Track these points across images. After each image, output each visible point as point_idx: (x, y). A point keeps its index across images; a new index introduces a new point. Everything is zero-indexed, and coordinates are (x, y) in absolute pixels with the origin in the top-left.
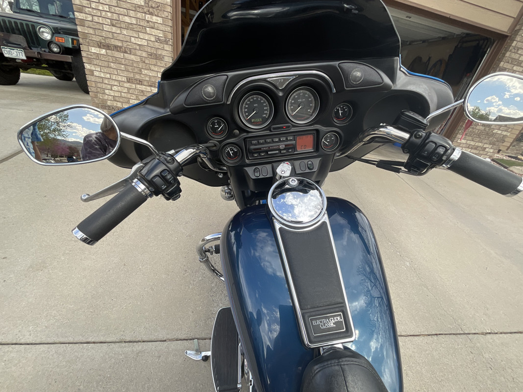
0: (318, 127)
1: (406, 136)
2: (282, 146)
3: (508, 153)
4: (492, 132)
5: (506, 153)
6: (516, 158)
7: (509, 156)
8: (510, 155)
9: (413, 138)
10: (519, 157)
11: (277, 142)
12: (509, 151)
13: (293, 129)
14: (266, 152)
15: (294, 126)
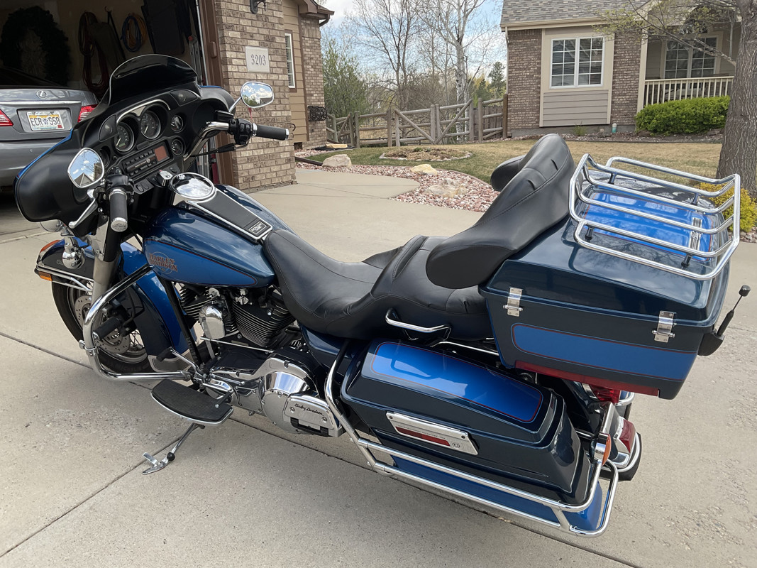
0: (165, 138)
1: (227, 125)
2: (148, 160)
3: (312, 144)
4: (271, 116)
5: (310, 145)
6: (325, 148)
7: (317, 149)
8: (317, 147)
9: (232, 125)
10: (328, 145)
11: (143, 158)
12: (311, 141)
13: (151, 144)
14: (139, 169)
15: (151, 142)
